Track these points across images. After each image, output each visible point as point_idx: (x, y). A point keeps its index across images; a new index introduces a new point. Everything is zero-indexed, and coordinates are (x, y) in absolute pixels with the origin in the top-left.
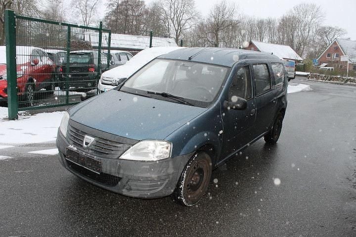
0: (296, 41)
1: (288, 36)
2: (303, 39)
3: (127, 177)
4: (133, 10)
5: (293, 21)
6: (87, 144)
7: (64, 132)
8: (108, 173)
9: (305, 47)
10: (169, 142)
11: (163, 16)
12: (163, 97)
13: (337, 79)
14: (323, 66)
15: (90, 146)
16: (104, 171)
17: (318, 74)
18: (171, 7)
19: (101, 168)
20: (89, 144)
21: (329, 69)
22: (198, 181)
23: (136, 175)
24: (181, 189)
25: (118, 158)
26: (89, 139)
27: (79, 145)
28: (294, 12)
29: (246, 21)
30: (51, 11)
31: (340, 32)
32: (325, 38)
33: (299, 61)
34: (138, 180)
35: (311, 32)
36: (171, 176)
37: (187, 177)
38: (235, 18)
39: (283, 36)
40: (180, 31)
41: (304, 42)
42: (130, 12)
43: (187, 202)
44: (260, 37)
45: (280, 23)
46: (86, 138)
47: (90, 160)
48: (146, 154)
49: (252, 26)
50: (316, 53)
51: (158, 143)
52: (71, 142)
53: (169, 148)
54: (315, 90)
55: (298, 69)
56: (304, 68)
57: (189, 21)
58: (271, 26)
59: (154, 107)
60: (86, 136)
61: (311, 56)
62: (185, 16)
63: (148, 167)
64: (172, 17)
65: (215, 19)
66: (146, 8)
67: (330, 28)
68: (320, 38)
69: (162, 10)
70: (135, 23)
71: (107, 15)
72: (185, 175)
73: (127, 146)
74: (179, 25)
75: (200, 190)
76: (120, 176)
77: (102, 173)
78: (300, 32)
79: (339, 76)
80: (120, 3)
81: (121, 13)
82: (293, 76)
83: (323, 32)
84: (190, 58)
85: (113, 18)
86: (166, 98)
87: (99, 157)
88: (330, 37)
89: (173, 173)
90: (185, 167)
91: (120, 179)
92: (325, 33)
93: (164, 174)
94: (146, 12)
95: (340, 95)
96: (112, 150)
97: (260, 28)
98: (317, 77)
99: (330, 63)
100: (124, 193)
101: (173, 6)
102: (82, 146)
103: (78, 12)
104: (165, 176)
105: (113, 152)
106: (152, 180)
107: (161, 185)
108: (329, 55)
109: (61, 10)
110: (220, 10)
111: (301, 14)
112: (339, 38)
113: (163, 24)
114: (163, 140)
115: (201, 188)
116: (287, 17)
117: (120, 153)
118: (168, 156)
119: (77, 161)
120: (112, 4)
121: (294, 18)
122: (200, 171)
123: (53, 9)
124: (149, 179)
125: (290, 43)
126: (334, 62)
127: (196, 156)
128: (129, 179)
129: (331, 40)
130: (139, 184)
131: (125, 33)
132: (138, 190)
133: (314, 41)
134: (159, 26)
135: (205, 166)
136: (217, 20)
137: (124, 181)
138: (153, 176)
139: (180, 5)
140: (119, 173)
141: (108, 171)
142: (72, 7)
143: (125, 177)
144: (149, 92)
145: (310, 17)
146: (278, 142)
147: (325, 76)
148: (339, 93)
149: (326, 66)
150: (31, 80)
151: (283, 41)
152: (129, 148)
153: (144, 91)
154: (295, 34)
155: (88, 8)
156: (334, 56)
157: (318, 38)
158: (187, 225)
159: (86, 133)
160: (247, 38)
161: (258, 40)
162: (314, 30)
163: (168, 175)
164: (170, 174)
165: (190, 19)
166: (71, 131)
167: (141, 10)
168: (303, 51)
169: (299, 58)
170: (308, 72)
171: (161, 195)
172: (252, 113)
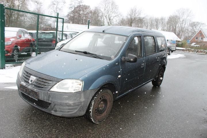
0: (177, 30)
1: (173, 27)
2: (182, 28)
3: (53, 103)
4: (84, 11)
5: (176, 18)
6: (31, 81)
7: (21, 74)
8: (43, 100)
9: (183, 33)
10: (82, 81)
11: (100, 14)
12: (84, 54)
13: (201, 52)
14: (193, 44)
15: (33, 82)
16: (40, 98)
17: (190, 49)
18: (105, 9)
19: (39, 96)
20: (33, 81)
21: (197, 46)
22: (104, 107)
23: (59, 101)
24: (91, 112)
25: (49, 91)
26: (33, 78)
27: (27, 82)
28: (176, 13)
29: (148, 18)
30: (37, 11)
31: (204, 25)
32: (195, 28)
33: (179, 41)
34: (61, 105)
35: (186, 25)
36: (83, 103)
37: (94, 104)
38: (142, 16)
39: (170, 27)
40: (110, 23)
41: (182, 30)
42: (81, 12)
43: (95, 121)
44: (157, 27)
45: (168, 19)
46: (32, 78)
47: (32, 91)
48: (67, 88)
49: (152, 21)
50: (189, 37)
51: (74, 81)
52: (23, 80)
53: (82, 84)
54: (187, 57)
55: (178, 46)
56: (182, 45)
57: (116, 17)
58: (163, 21)
59: (77, 60)
60: (32, 76)
61: (186, 39)
62: (114, 15)
63: (67, 97)
64: (106, 15)
65: (131, 16)
66: (91, 10)
67: (198, 22)
68: (192, 28)
69: (100, 11)
70: (84, 18)
71: (68, 13)
72: (93, 103)
73: (54, 83)
74: (110, 20)
75: (105, 114)
76: (50, 102)
77: (39, 100)
78: (180, 25)
79: (202, 50)
80: (76, 6)
81: (76, 12)
82: (174, 49)
83: (193, 25)
84: (103, 31)
85: (72, 15)
86: (86, 55)
87: (37, 89)
88: (198, 28)
89: (84, 101)
90: (93, 98)
91: (50, 104)
92: (195, 25)
93: (78, 102)
94: (91, 12)
95: (202, 60)
96: (46, 85)
97: (157, 22)
98: (189, 51)
99: (197, 43)
100: (52, 113)
101: (106, 9)
102: (28, 82)
103: (52, 12)
104: (78, 103)
105: (46, 87)
106: (70, 105)
107: (76, 109)
108: (197, 38)
109: (42, 10)
110: (133, 11)
111: (181, 14)
112: (203, 28)
113: (101, 19)
114: (78, 79)
115: (105, 112)
116: (173, 16)
117: (50, 87)
118: (81, 90)
119: (25, 92)
120: (71, 7)
121: (176, 16)
122: (105, 101)
123: (38, 10)
124: (68, 104)
125: (174, 31)
126: (199, 42)
127: (101, 91)
128: (56, 104)
129: (198, 30)
130: (61, 107)
131: (78, 24)
132: (61, 111)
133: (188, 30)
134: (99, 20)
135: (108, 97)
136: (131, 17)
137: (52, 105)
138: (70, 102)
139: (110, 8)
140: (49, 100)
141: (42, 98)
142: (48, 8)
143: (52, 103)
144: (76, 51)
145: (186, 16)
146: (160, 86)
147: (194, 50)
148: (202, 59)
149: (195, 44)
150: (16, 46)
151: (170, 29)
152: (56, 84)
153: (74, 50)
154: (177, 26)
155: (57, 9)
156: (200, 39)
157: (190, 28)
158: (93, 136)
159: (31, 75)
160: (149, 28)
161: (155, 29)
162: (188, 23)
163: (81, 102)
164: (82, 102)
165: (116, 16)
166: (24, 73)
167: (88, 11)
168: (181, 35)
169: (179, 40)
170: (184, 48)
171: (76, 115)
172: (142, 66)
